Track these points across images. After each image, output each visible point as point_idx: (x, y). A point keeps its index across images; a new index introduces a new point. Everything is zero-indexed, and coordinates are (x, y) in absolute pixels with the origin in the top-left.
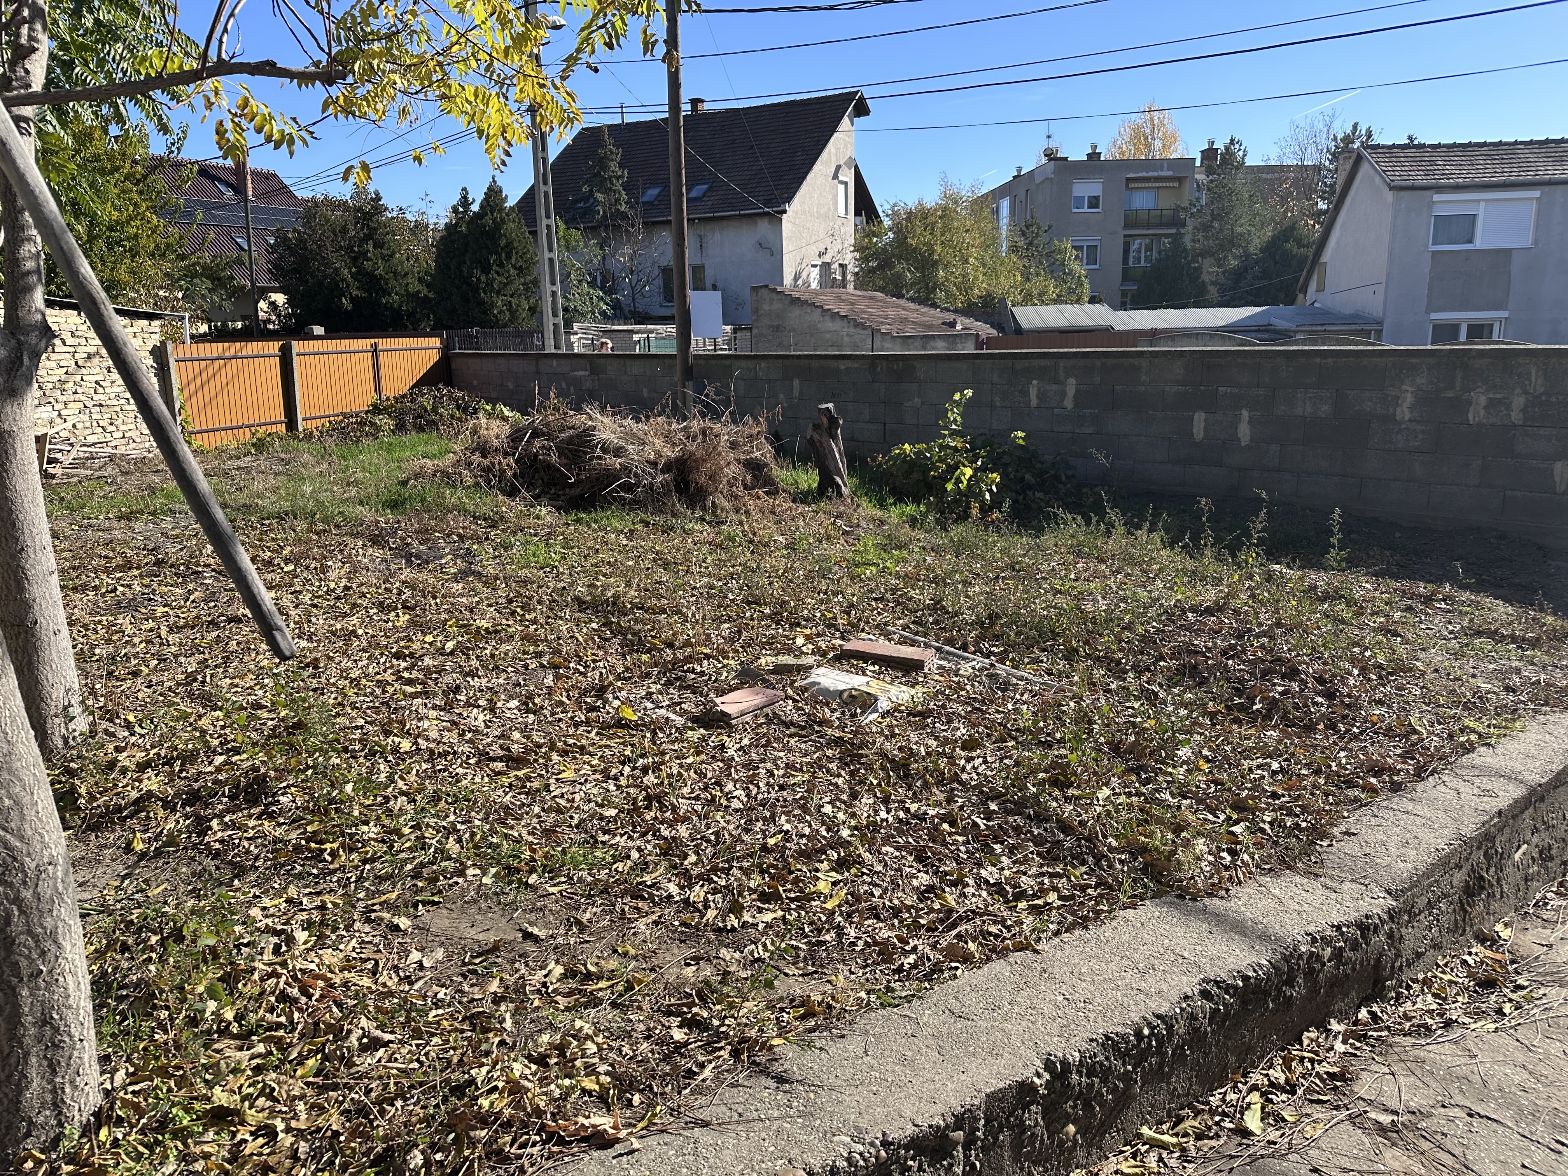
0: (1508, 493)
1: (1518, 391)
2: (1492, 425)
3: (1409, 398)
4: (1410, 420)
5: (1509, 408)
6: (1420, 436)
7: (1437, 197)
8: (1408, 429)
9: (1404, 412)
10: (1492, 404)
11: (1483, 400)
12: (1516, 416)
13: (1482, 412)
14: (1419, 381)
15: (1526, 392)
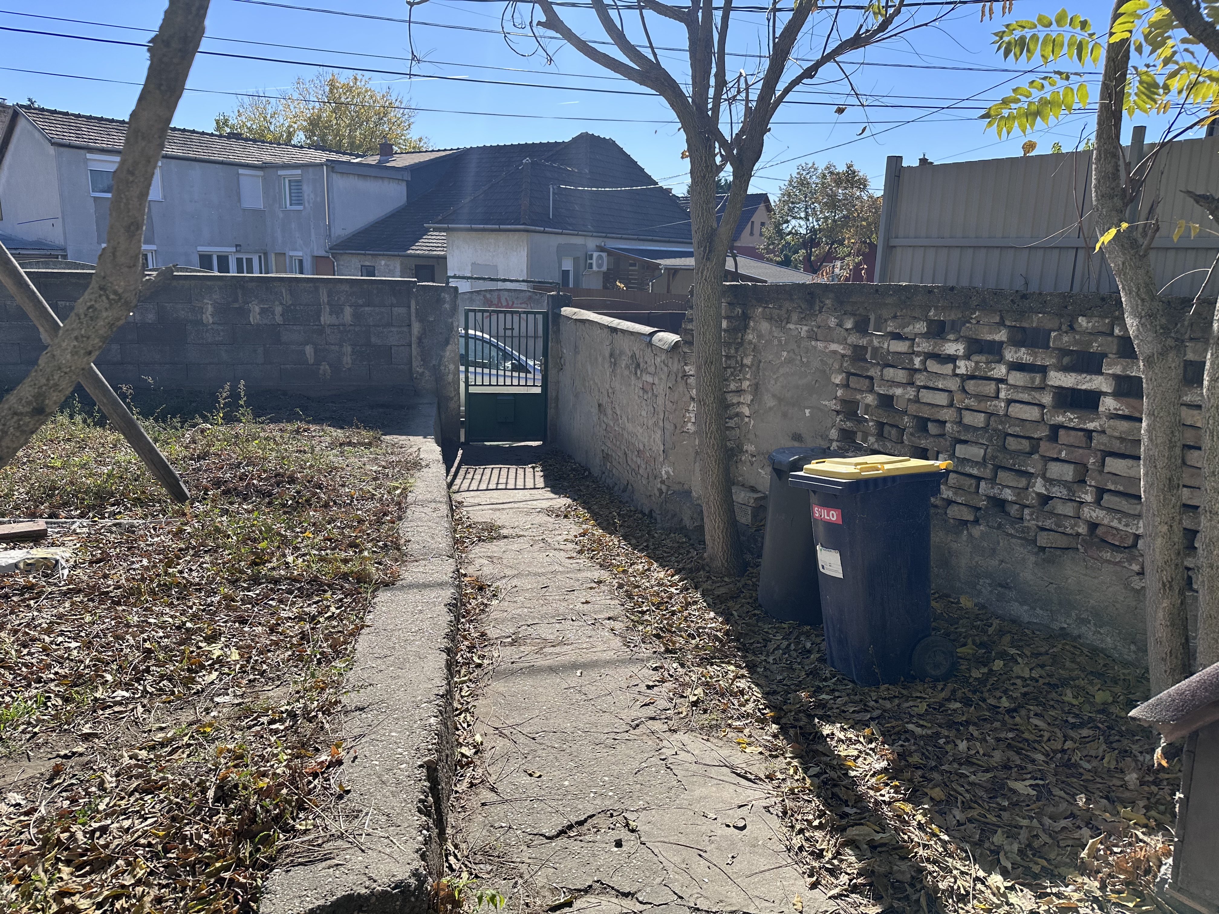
0: (282, 367)
1: (277, 303)
2: (266, 324)
3: (210, 309)
4: (213, 323)
5: (273, 313)
6: (222, 334)
7: (89, 156)
8: (212, 329)
9: (208, 317)
10: (263, 311)
11: (257, 309)
12: (279, 319)
13: (258, 317)
14: (215, 297)
15: (281, 304)
